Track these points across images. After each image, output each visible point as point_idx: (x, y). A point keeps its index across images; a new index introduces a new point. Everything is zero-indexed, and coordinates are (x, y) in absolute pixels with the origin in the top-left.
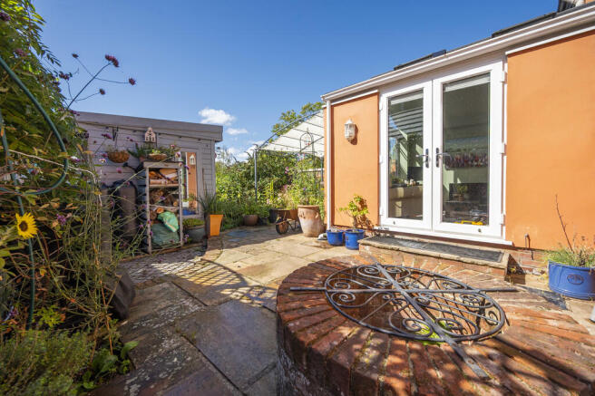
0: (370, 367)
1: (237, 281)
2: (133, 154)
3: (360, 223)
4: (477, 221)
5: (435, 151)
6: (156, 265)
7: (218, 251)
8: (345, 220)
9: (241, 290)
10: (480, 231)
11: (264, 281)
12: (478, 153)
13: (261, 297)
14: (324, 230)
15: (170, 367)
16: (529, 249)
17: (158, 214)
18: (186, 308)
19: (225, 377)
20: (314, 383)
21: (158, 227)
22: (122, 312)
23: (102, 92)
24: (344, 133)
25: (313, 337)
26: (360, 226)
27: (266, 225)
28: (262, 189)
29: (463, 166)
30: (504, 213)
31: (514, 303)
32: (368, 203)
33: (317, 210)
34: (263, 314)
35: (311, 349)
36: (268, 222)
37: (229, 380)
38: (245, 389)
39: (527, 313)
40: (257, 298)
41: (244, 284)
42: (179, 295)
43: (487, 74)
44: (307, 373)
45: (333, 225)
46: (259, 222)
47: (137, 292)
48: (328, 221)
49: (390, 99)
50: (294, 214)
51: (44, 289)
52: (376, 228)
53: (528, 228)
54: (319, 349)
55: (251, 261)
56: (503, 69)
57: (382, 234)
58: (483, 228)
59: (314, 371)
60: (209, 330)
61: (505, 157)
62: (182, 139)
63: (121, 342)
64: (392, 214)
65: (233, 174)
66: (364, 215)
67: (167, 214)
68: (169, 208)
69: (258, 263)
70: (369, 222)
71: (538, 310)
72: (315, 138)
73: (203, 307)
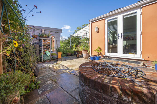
0: (107, 83)
1: (66, 68)
2: (39, 36)
3: (100, 54)
4: (133, 53)
5: (121, 34)
6: (44, 65)
7: (61, 61)
8: (95, 53)
9: (67, 70)
10: (134, 56)
11: (74, 68)
12: (133, 36)
13: (73, 72)
14: (89, 56)
15: (50, 87)
16: (149, 61)
17: (45, 52)
18: (53, 74)
19: (65, 90)
20: (91, 88)
21: (45, 55)
22: (36, 74)
23: (33, 15)
24: (95, 30)
25: (90, 76)
26: (99, 55)
27: (73, 56)
28: (72, 46)
29: (128, 40)
30: (141, 51)
31: (147, 71)
32: (102, 49)
33: (87, 51)
34: (74, 76)
35: (90, 79)
36: (74, 55)
37: (66, 91)
38: (70, 93)
39: (151, 73)
40: (72, 72)
41: (68, 69)
42: (51, 71)
43: (136, 12)
44: (89, 86)
45: (92, 55)
46: (71, 55)
47: (40, 70)
48: (90, 54)
49: (108, 20)
50: (81, 53)
51: (17, 66)
52: (104, 56)
53: (149, 55)
54: (92, 79)
55: (70, 64)
56: (141, 11)
57: (106, 57)
58: (135, 55)
59: (91, 85)
60: (59, 79)
61: (141, 35)
62: (51, 32)
63: (36, 82)
64: (108, 52)
65: (64, 43)
66: (101, 52)
67: (47, 52)
68: (48, 50)
69: (72, 64)
70: (102, 54)
71: (154, 72)
72: (87, 32)
73: (57, 74)
